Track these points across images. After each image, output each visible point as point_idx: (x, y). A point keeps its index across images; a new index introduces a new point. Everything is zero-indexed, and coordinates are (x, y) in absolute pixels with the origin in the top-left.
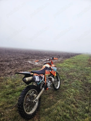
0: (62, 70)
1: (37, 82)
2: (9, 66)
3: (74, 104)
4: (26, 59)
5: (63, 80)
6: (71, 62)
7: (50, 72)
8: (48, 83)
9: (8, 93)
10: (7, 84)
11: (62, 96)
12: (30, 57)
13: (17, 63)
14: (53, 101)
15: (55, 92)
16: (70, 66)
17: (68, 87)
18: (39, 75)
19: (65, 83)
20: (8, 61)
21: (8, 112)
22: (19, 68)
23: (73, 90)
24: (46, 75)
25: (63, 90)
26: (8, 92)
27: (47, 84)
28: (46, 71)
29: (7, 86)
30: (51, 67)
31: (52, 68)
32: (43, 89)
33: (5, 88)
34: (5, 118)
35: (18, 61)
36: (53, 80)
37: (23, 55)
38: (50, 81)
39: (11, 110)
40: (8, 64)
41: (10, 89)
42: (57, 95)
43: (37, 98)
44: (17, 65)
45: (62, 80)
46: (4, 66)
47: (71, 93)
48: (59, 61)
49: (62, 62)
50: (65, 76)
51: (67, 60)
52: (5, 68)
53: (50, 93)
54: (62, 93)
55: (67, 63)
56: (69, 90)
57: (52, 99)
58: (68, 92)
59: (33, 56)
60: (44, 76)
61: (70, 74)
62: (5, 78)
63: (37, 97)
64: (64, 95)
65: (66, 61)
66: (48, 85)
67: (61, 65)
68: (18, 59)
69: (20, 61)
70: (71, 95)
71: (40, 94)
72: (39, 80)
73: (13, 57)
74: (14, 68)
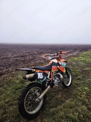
0: (77, 64)
1: (40, 79)
2: (23, 61)
3: (87, 105)
4: (40, 53)
5: (77, 76)
6: (89, 56)
7: (58, 68)
8: (55, 80)
9: (16, 89)
10: (18, 79)
11: (72, 95)
12: (45, 52)
13: (31, 58)
14: (61, 100)
15: (65, 90)
16: (87, 60)
17: (81, 85)
18: (43, 72)
19: (79, 79)
20: (23, 57)
21: (12, 109)
22: (31, 63)
23: (86, 88)
24: (53, 71)
25: (75, 88)
26: (17, 87)
27: (53, 81)
28: (53, 67)
29: (18, 81)
30: (59, 62)
31: (60, 64)
32: (49, 87)
33: (16, 83)
34: (8, 115)
35: (32, 56)
36: (61, 76)
37: (38, 50)
38: (57, 79)
39: (15, 107)
40: (22, 59)
41: (19, 85)
42: (66, 93)
43: (40, 97)
44: (30, 60)
45: (74, 76)
46: (18, 61)
47: (84, 91)
48: (75, 54)
49: (78, 56)
50: (79, 72)
51: (85, 53)
52: (19, 63)
53: (59, 91)
54: (73, 91)
55: (84, 57)
56: (81, 88)
57: (61, 98)
58: (81, 90)
59: (47, 51)
60: (49, 72)
61: (85, 69)
62: (17, 73)
63: (40, 95)
64: (75, 94)
65: (83, 55)
66: (55, 83)
67: (76, 59)
68: (32, 54)
69: (34, 56)
70: (83, 94)
71: (44, 92)
72: (42, 77)
73: (29, 53)
74: (27, 63)
